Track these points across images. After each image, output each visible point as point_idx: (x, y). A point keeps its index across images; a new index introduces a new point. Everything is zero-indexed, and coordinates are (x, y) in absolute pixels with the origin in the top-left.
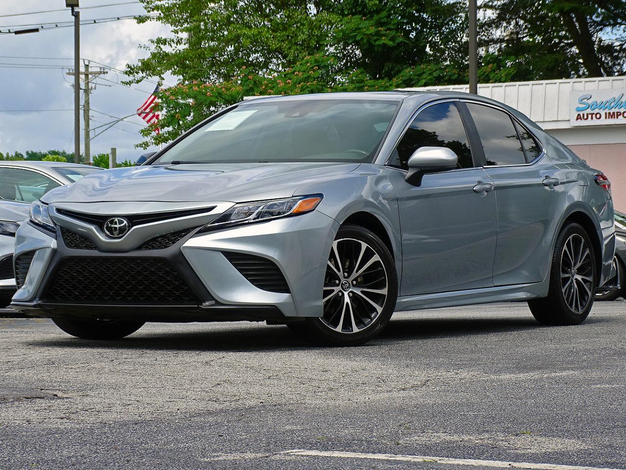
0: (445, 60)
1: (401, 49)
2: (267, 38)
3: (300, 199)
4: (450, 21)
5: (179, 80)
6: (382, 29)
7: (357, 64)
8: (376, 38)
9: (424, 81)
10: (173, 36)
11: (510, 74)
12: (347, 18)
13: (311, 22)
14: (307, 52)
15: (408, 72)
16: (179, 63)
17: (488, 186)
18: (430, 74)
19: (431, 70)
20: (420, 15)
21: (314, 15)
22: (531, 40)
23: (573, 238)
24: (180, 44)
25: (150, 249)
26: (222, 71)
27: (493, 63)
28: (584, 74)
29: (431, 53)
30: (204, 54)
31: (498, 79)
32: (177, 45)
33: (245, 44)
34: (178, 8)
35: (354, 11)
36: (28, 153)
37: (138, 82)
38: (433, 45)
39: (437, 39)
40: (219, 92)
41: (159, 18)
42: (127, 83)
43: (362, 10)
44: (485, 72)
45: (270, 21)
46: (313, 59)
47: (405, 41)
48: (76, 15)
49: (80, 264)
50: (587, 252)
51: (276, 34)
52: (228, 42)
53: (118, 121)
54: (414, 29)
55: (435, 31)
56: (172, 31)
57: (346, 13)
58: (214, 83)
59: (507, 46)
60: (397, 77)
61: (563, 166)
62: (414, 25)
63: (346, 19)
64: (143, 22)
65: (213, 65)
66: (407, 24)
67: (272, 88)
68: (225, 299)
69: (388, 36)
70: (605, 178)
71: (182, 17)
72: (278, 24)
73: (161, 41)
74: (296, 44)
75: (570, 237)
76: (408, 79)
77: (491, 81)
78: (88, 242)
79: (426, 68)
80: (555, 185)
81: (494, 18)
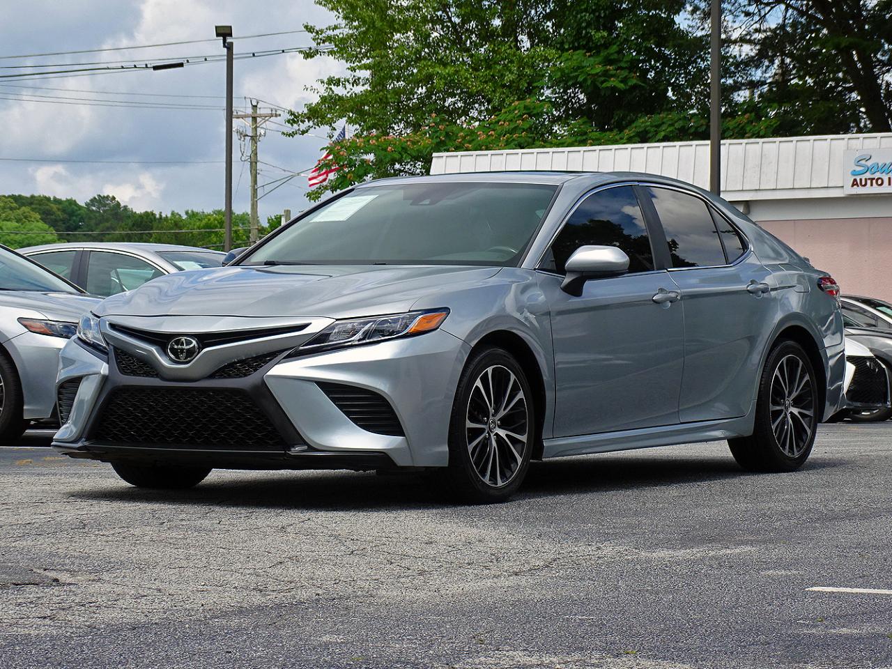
0: (692, 107)
1: (634, 94)
2: (467, 79)
3: (420, 315)
4: (698, 58)
5: (356, 130)
6: (611, 68)
7: (581, 111)
8: (603, 79)
9: (663, 134)
10: (348, 75)
11: (772, 126)
12: (568, 53)
13: (521, 59)
14: (516, 96)
15: (644, 122)
16: (355, 108)
17: (673, 295)
18: (672, 125)
19: (672, 120)
20: (660, 50)
21: (528, 48)
22: (801, 83)
23: (788, 360)
24: (357, 85)
25: (225, 377)
26: (411, 118)
27: (751, 112)
28: (865, 126)
29: (674, 98)
30: (386, 98)
31: (756, 132)
32: (353, 86)
33: (438, 86)
34: (354, 40)
35: (576, 44)
36: (187, 213)
37: (303, 132)
38: (677, 88)
39: (682, 81)
40: (403, 146)
41: (331, 53)
42: (290, 135)
43: (586, 43)
44: (740, 124)
45: (471, 56)
46: (522, 106)
47: (640, 83)
48: (229, 47)
49: (136, 396)
50: (807, 378)
51: (477, 73)
52: (417, 83)
53: (292, 177)
54: (652, 67)
55: (680, 70)
56: (349, 69)
57: (566, 47)
58: (400, 134)
59: (770, 90)
60: (629, 128)
61: (775, 268)
62: (653, 63)
63: (566, 54)
64: (312, 57)
65: (398, 112)
66: (643, 61)
67: (470, 142)
68: (318, 442)
69: (618, 77)
70: (833, 282)
71: (361, 51)
72: (481, 61)
73: (333, 81)
74: (504, 86)
75: (784, 359)
76: (642, 132)
77: (747, 135)
78: (148, 367)
79: (666, 117)
80: (763, 292)
81: (753, 54)
